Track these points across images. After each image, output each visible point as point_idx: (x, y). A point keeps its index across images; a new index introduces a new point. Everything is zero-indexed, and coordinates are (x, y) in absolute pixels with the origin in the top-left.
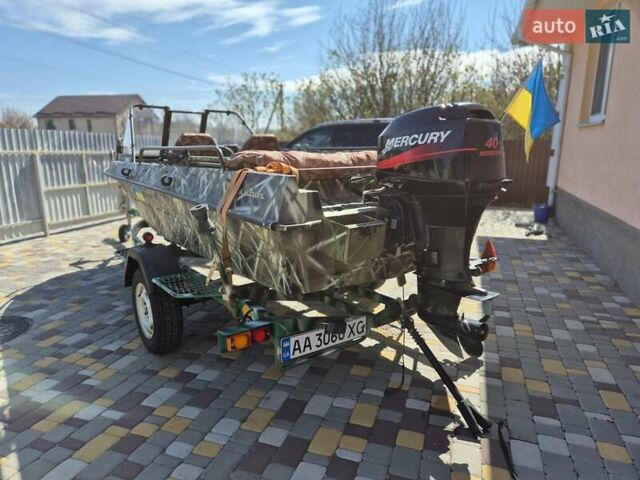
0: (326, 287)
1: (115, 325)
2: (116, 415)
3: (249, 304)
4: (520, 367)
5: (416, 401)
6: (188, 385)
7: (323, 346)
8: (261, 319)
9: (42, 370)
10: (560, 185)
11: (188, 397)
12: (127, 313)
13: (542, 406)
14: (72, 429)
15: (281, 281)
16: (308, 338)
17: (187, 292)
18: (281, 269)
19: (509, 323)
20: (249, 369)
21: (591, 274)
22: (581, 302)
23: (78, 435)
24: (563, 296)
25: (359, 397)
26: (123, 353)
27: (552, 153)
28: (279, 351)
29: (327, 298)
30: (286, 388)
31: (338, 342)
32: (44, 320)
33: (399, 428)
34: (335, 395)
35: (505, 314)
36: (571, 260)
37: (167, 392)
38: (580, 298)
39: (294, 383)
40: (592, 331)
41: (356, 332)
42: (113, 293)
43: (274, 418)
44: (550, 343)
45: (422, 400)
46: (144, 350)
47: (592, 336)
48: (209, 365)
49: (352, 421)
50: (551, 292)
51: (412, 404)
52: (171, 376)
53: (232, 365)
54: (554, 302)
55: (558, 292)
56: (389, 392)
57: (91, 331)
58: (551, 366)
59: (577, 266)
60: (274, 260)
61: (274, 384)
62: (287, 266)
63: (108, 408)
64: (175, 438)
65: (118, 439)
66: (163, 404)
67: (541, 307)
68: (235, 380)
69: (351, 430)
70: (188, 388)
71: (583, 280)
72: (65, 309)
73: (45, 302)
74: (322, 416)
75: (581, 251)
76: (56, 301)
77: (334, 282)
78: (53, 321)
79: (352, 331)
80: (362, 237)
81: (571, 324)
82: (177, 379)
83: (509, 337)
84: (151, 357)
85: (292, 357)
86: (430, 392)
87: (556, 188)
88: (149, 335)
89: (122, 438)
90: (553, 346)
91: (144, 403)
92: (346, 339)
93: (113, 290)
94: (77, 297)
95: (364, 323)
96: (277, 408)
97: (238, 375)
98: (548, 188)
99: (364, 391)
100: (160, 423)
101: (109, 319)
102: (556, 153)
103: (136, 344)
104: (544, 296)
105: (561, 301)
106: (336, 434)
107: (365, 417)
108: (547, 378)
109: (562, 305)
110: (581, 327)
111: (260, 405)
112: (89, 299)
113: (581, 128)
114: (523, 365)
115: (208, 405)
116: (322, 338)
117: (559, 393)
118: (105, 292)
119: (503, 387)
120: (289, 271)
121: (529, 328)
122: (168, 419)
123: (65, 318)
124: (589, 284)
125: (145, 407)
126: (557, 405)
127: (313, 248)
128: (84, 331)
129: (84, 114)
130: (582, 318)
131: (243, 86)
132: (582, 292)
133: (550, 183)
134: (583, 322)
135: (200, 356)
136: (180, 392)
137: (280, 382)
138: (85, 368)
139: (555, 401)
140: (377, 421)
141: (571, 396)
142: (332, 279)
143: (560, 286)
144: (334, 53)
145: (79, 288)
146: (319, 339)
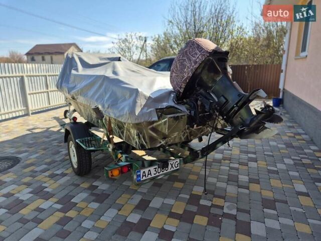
0: (159, 145)
1: (60, 161)
2: (59, 206)
3: (121, 153)
4: (259, 184)
5: (205, 201)
6: (94, 192)
7: (158, 174)
8: (127, 161)
9: (25, 184)
10: (286, 88)
11: (94, 198)
12: (66, 155)
13: (269, 204)
14: (37, 213)
15: (136, 142)
16: (149, 170)
17: (92, 147)
18: (136, 137)
19: (255, 160)
20: (124, 184)
21: (299, 134)
22: (293, 149)
23: (41, 216)
24: (284, 146)
25: (177, 198)
26: (63, 175)
27: (282, 71)
28: (135, 177)
29: (161, 149)
30: (141, 193)
31: (165, 172)
32: (27, 158)
33: (196, 214)
34: (165, 198)
35: (253, 156)
36: (290, 127)
37: (84, 195)
38: (293, 147)
39: (145, 191)
40: (298, 165)
41: (174, 167)
42: (60, 144)
43: (134, 209)
44: (275, 171)
45: (208, 200)
46: (73, 174)
47: (297, 167)
48: (104, 182)
49: (172, 211)
50: (278, 144)
51: (202, 202)
52: (86, 187)
53: (115, 182)
54: (279, 149)
55: (282, 144)
56: (192, 196)
57: (49, 164)
58: (275, 183)
59: (293, 130)
60: (132, 132)
61: (135, 192)
62: (138, 135)
63: (55, 203)
64: (86, 218)
65: (59, 218)
66: (82, 201)
67: (272, 152)
68: (116, 189)
69: (172, 215)
70: (94, 193)
71: (295, 137)
72: (37, 153)
73: (27, 149)
74: (158, 208)
75: (296, 122)
76: (33, 148)
77: (163, 143)
78: (30, 159)
79: (172, 166)
80: (175, 121)
81: (287, 161)
82: (89, 188)
83: (255, 168)
84: (77, 177)
85: (142, 180)
86: (212, 196)
87: (284, 89)
88: (76, 166)
89: (61, 218)
90: (277, 172)
91: (72, 201)
92: (169, 170)
93: (60, 143)
94: (43, 147)
95: (179, 162)
96: (136, 204)
97: (118, 187)
98: (280, 89)
99: (180, 196)
100: (80, 210)
101: (58, 158)
102: (284, 71)
103: (70, 171)
104: (274, 146)
105: (282, 149)
106: (164, 217)
107: (179, 209)
108: (272, 189)
109: (283, 151)
110: (292, 162)
111: (128, 202)
112: (48, 148)
113: (295, 59)
114: (261, 183)
115: (103, 201)
116: (157, 170)
117: (278, 197)
118: (56, 144)
119: (249, 194)
120: (139, 138)
121: (265, 163)
122: (84, 209)
123: (36, 158)
124: (298, 140)
125: (72, 202)
126: (276, 203)
127: (151, 126)
128: (46, 164)
129: (49, 53)
130: (292, 157)
131: (126, 39)
132: (294, 144)
133: (281, 87)
134: (293, 160)
135: (100, 177)
136: (90, 195)
137: (139, 191)
138: (45, 182)
139: (275, 201)
140: (185, 211)
141: (284, 198)
142: (161, 141)
143: (283, 141)
144: (171, 22)
145: (44, 142)
146: (155, 171)
